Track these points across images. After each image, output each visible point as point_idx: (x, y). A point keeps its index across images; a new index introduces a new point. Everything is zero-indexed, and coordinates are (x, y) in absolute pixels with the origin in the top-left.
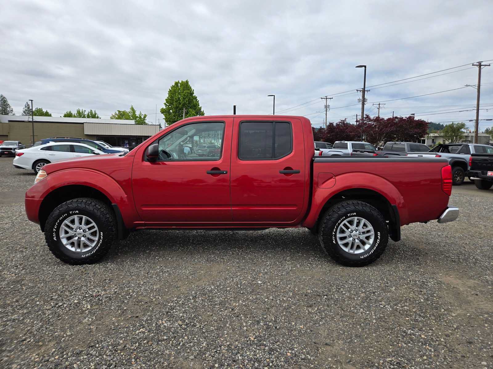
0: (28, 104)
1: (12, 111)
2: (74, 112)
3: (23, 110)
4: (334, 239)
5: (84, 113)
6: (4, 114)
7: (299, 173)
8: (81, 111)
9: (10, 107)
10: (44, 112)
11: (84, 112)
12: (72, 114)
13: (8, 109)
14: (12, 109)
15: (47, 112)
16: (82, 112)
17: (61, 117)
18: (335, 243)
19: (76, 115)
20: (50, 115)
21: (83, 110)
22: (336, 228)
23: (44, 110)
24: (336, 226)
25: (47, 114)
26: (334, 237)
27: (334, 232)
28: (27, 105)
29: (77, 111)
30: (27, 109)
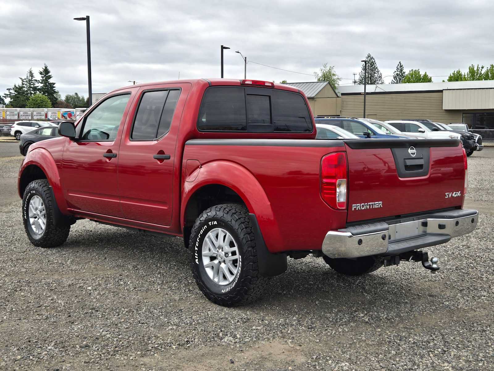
0: (401, 64)
1: (380, 77)
2: (465, 71)
3: (394, 74)
4: (197, 257)
5: (480, 70)
6: (371, 84)
7: (169, 159)
8: (475, 69)
9: (378, 72)
10: (422, 76)
11: (481, 68)
12: (461, 75)
13: (375, 75)
14: (381, 74)
15: (425, 75)
16: (478, 70)
17: (444, 81)
18: (197, 263)
19: (466, 76)
20: (430, 81)
21: (480, 66)
22: (198, 241)
23: (422, 73)
24: (198, 238)
25: (426, 79)
26: (197, 255)
27: (197, 247)
28: (399, 66)
29: (469, 68)
30: (399, 73)
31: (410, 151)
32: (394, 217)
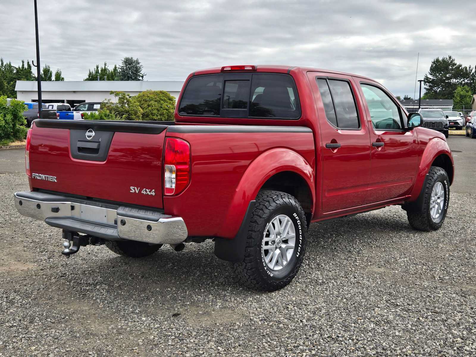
31: (88, 134)
32: (86, 198)
